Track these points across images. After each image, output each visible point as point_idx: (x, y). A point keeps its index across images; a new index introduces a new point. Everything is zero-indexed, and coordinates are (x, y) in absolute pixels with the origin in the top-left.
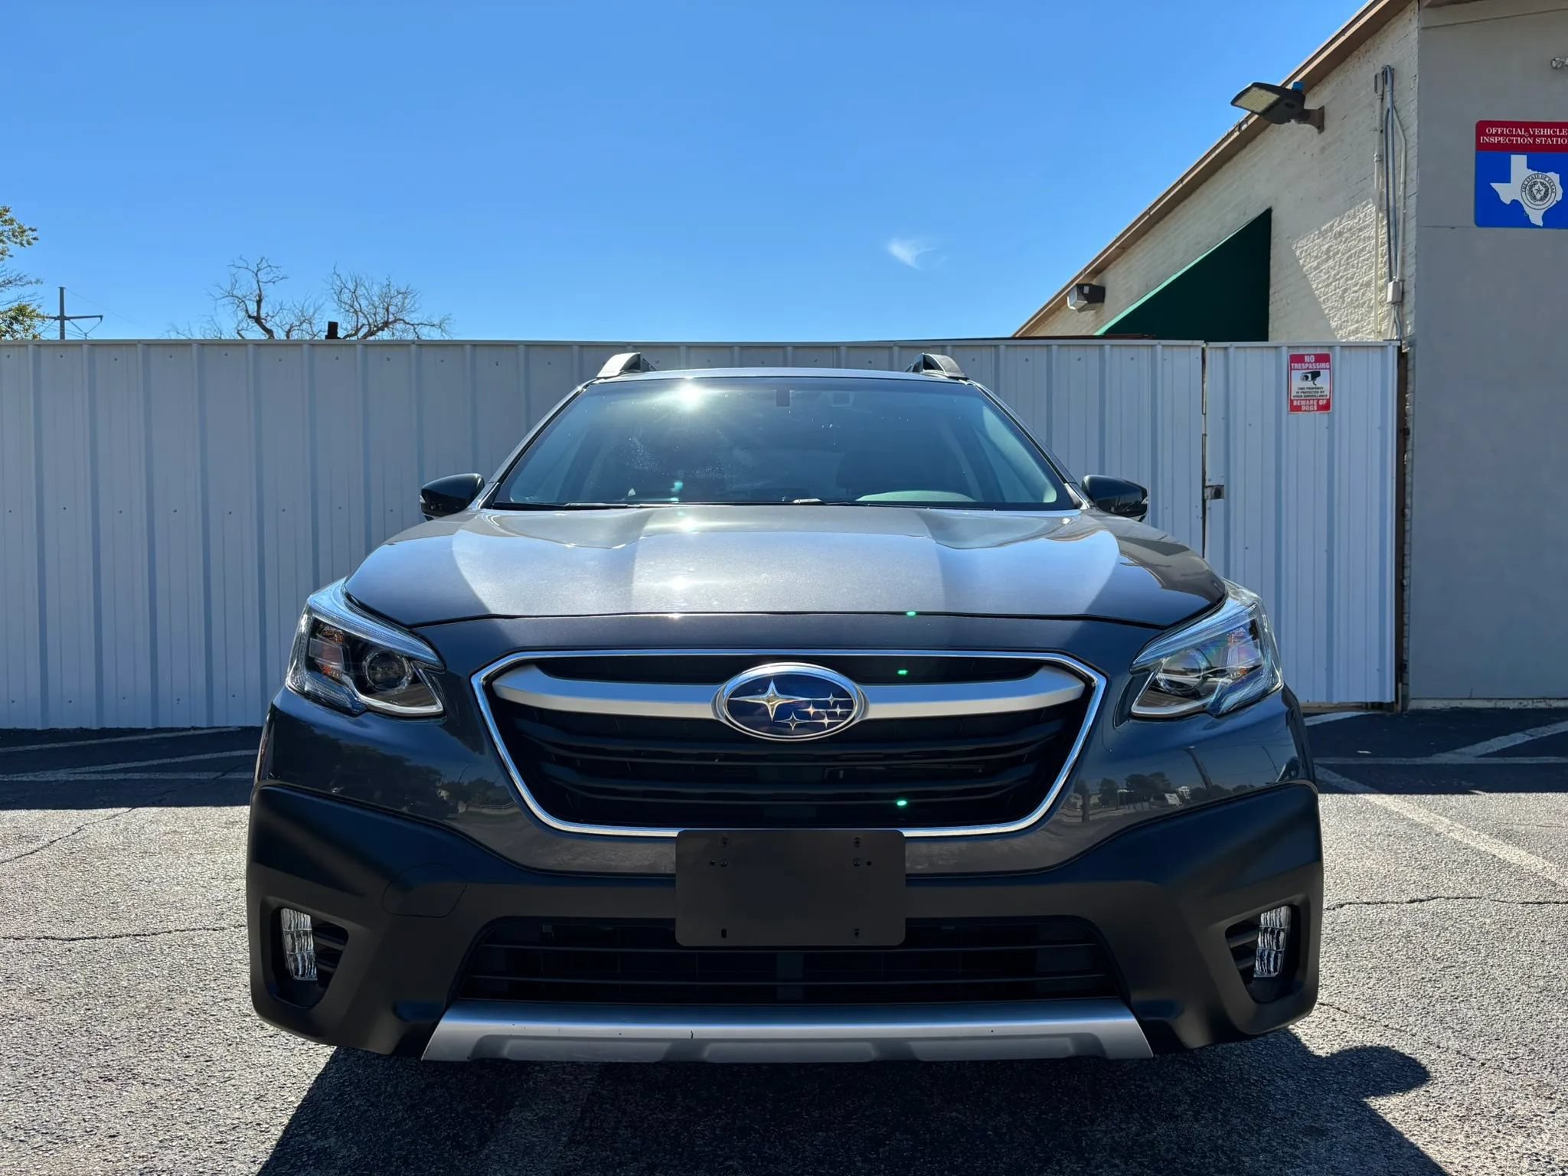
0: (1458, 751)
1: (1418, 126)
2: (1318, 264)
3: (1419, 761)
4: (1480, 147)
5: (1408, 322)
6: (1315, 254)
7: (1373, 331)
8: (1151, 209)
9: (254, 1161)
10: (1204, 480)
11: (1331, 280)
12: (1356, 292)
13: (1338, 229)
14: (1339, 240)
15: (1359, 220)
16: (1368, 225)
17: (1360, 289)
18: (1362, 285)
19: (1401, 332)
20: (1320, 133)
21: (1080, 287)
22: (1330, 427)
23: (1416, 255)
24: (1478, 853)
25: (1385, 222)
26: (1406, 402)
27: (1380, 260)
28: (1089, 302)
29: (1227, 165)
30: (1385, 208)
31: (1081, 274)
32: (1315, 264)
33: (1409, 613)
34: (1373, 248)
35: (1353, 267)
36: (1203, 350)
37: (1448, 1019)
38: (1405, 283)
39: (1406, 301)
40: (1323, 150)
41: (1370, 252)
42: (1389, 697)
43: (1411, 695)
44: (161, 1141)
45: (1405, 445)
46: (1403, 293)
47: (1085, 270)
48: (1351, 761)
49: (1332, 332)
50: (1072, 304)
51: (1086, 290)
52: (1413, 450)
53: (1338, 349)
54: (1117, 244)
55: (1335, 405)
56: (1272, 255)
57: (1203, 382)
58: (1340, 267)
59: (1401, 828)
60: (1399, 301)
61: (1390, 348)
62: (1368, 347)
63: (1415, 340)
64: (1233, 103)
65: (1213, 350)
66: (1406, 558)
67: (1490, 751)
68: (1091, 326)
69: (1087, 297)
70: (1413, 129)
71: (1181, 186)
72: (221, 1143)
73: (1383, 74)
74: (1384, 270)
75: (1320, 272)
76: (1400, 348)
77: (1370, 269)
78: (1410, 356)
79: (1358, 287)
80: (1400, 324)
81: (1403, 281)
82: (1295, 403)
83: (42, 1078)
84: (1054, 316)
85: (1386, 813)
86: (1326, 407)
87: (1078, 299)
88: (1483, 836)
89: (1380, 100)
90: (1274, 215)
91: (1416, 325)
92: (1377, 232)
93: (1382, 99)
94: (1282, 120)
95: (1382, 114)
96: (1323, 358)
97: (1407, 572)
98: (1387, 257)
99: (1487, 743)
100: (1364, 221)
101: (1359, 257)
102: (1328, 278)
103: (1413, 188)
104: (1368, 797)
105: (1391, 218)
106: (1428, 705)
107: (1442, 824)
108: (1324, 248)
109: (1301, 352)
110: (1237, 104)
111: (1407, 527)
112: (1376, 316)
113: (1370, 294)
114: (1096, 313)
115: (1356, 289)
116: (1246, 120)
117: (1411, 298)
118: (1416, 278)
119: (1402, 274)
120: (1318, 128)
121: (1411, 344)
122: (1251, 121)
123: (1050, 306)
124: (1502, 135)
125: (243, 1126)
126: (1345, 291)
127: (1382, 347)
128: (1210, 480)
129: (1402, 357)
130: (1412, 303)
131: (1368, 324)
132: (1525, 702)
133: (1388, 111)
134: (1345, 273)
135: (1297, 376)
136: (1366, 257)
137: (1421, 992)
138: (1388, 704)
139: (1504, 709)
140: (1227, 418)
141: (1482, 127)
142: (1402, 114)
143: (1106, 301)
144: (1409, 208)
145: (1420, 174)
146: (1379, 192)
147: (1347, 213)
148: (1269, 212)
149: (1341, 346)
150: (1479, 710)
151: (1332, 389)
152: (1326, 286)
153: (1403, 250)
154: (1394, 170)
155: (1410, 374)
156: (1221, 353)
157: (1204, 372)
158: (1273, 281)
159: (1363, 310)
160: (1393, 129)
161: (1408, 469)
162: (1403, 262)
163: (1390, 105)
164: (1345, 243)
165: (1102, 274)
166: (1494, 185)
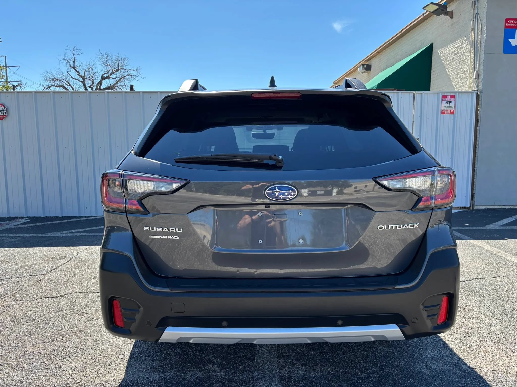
0: (493, 224)
1: (486, 20)
2: (449, 63)
3: (483, 228)
4: (506, 27)
5: (480, 85)
6: (448, 59)
7: (468, 87)
11: (453, 69)
12: (462, 73)
13: (457, 52)
14: (457, 55)
15: (464, 50)
16: (467, 52)
17: (464, 72)
18: (464, 71)
19: (478, 87)
20: (451, 19)
21: (363, 65)
22: (454, 119)
23: (484, 63)
24: (508, 261)
25: (473, 51)
26: (478, 111)
27: (471, 63)
28: (366, 70)
29: (418, 27)
30: (474, 46)
31: (363, 60)
32: (448, 63)
33: (476, 179)
34: (469, 59)
35: (461, 65)
36: (414, 94)
37: (514, 316)
38: (480, 72)
39: (479, 78)
40: (452, 25)
41: (467, 60)
42: (468, 205)
43: (475, 205)
45: (477, 125)
46: (479, 75)
47: (365, 59)
48: (461, 228)
49: (452, 86)
50: (360, 70)
51: (366, 66)
52: (480, 126)
53: (457, 94)
54: (377, 51)
55: (456, 112)
56: (433, 59)
57: (414, 104)
58: (457, 64)
59: (483, 252)
60: (477, 78)
61: (474, 93)
62: (467, 93)
63: (482, 91)
64: (423, 8)
65: (417, 94)
66: (476, 161)
67: (503, 224)
68: (366, 78)
70: (484, 21)
71: (401, 33)
73: (475, 1)
74: (472, 67)
75: (450, 66)
76: (477, 93)
77: (468, 66)
78: (480, 96)
79: (463, 72)
81: (479, 71)
82: (443, 111)
84: (352, 73)
85: (477, 247)
86: (453, 113)
87: (362, 69)
88: (508, 255)
90: (434, 45)
91: (483, 85)
92: (470, 54)
93: (474, 10)
94: (439, 14)
95: (474, 15)
96: (453, 97)
97: (476, 166)
98: (473, 63)
99: (502, 221)
100: (466, 50)
101: (464, 62)
102: (453, 68)
103: (484, 40)
104: (470, 241)
105: (476, 50)
106: (481, 207)
107: (495, 251)
108: (452, 58)
109: (446, 94)
110: (424, 9)
111: (477, 151)
112: (469, 82)
113: (468, 74)
114: (368, 74)
115: (462, 72)
116: (425, 13)
117: (481, 77)
118: (484, 71)
119: (479, 69)
120: (451, 17)
121: (480, 92)
122: (427, 13)
123: (351, 70)
124: (513, 23)
126: (458, 73)
127: (472, 93)
129: (478, 96)
130: (482, 79)
131: (466, 84)
132: (511, 206)
133: (476, 14)
134: (459, 67)
135: (444, 102)
136: (466, 62)
137: (504, 307)
138: (468, 207)
139: (504, 208)
140: (421, 116)
141: (507, 20)
142: (481, 15)
143: (371, 70)
144: (482, 47)
145: (486, 36)
146: (472, 41)
147: (460, 47)
148: (432, 44)
149: (459, 93)
150: (496, 209)
151: (455, 107)
152: (452, 71)
153: (479, 61)
154: (477, 34)
155: (480, 102)
156: (420, 95)
157: (414, 101)
158: (433, 67)
159: (465, 80)
160: (477, 20)
161: (478, 133)
162: (479, 65)
163: (477, 12)
164: (459, 57)
165: (370, 61)
166: (510, 40)
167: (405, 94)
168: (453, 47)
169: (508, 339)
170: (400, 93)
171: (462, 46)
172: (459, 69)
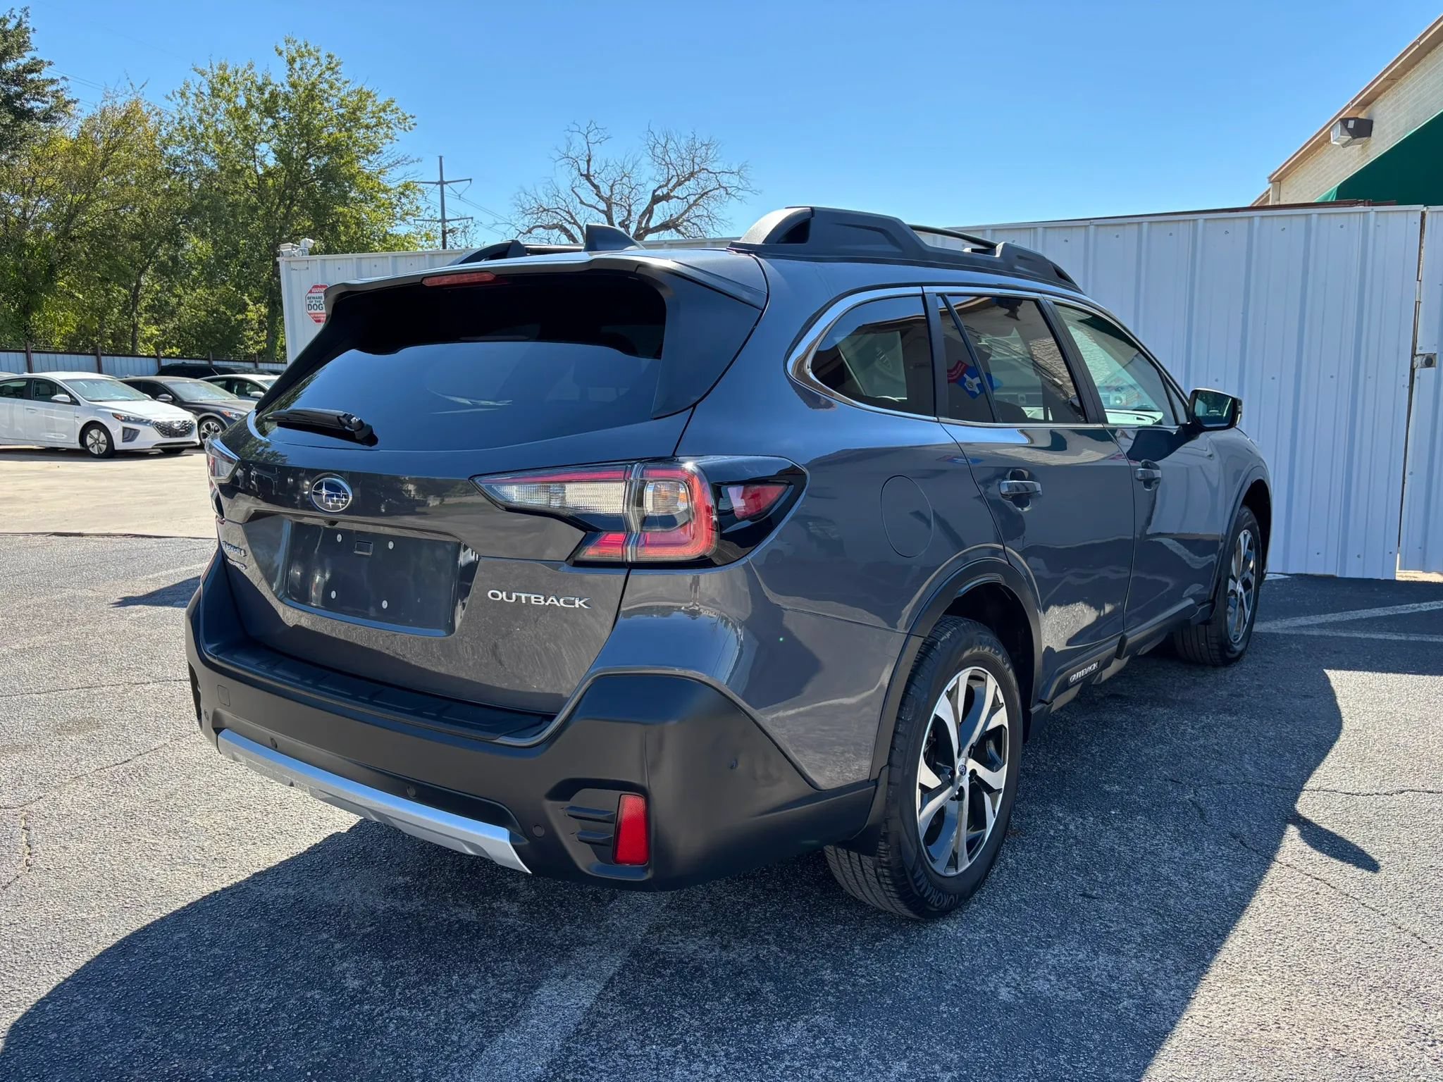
8: (1421, 38)
10: (1414, 348)
21: (1344, 122)
28: (1354, 138)
36: (1423, 214)
50: (1337, 137)
68: (1357, 160)
69: (1351, 132)
87: (1341, 134)
128: (1421, 348)
143: (1373, 134)
157: (1421, 236)
165: (1370, 106)
167: (1390, 214)
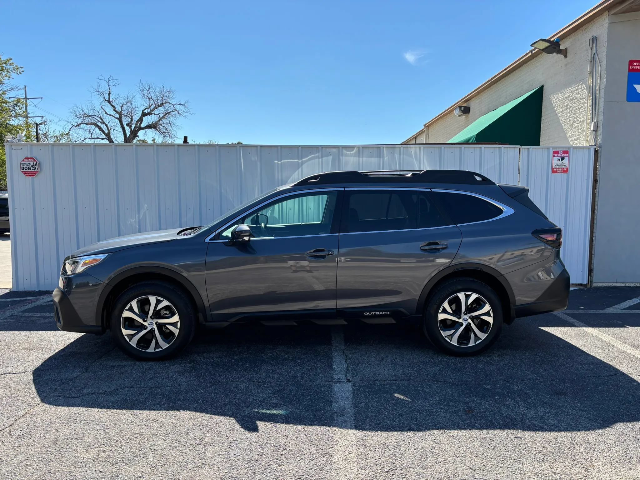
0: (614, 307)
1: (606, 61)
2: (562, 111)
3: (601, 312)
4: (630, 70)
5: (599, 138)
6: (561, 106)
7: (584, 140)
8: (492, 79)
9: (262, 474)
13: (571, 98)
14: (572, 102)
15: (580, 96)
16: (584, 98)
17: (580, 123)
18: (580, 121)
19: (596, 142)
20: (565, 58)
21: (460, 107)
22: (568, 179)
23: (603, 112)
24: (628, 354)
25: (591, 98)
26: (597, 169)
27: (588, 112)
28: (464, 114)
29: (526, 65)
30: (591, 92)
31: (460, 101)
32: (561, 110)
33: (594, 250)
34: (586, 107)
35: (577, 113)
36: (519, 149)
38: (598, 123)
39: (598, 130)
40: (566, 65)
42: (585, 282)
43: (594, 281)
44: (229, 467)
45: (596, 186)
46: (597, 127)
47: (462, 100)
48: (575, 312)
49: (566, 138)
50: (457, 112)
51: (463, 108)
52: (599, 188)
53: (572, 149)
54: (477, 91)
55: (570, 170)
56: (543, 104)
57: (519, 161)
58: (572, 113)
59: (599, 343)
60: (596, 130)
61: (592, 148)
62: (583, 148)
63: (601, 146)
64: (531, 46)
65: (523, 149)
66: (594, 229)
67: (626, 307)
68: (464, 122)
69: (462, 111)
70: (604, 63)
71: (505, 71)
72: (248, 467)
73: (593, 39)
74: (590, 116)
75: (563, 114)
76: (595, 149)
77: (584, 115)
78: (599, 151)
79: (579, 122)
80: (596, 139)
81: (597, 122)
82: (554, 170)
83: (176, 443)
84: (448, 116)
85: (592, 336)
86: (566, 171)
87: (459, 112)
88: (628, 347)
89: (590, 50)
90: (544, 88)
91: (603, 139)
92: (588, 101)
93: (592, 49)
94: (550, 52)
95: (591, 55)
96: (566, 152)
97: (594, 235)
98: (591, 111)
99: (624, 303)
100: (582, 96)
101: (580, 110)
102: (567, 116)
103: (603, 86)
104: (585, 328)
105: (594, 97)
106: (600, 285)
107: (613, 341)
108: (565, 104)
109: (557, 150)
111: (595, 217)
112: (586, 134)
113: (584, 125)
114: (466, 117)
116: (534, 50)
117: (600, 130)
118: (603, 122)
119: (597, 119)
120: (565, 56)
121: (599, 147)
122: (536, 50)
123: (446, 112)
125: (252, 461)
126: (573, 122)
127: (589, 148)
129: (596, 152)
130: (601, 131)
131: (583, 137)
132: (636, 284)
134: (574, 116)
135: (555, 159)
136: (583, 110)
138: (585, 284)
139: (629, 286)
140: (528, 175)
141: (631, 62)
142: (600, 56)
143: (470, 113)
144: (601, 94)
145: (606, 81)
146: (589, 86)
147: (575, 92)
148: (542, 87)
149: (573, 148)
150: (619, 287)
151: (569, 164)
152: (565, 120)
153: (598, 110)
154: (596, 78)
155: (599, 159)
156: (526, 150)
157: (519, 158)
158: (543, 114)
159: (581, 131)
160: (596, 61)
161: (597, 195)
162: (598, 115)
163: (595, 52)
164: (574, 103)
165: (468, 102)
166: (635, 85)
167: (509, 149)
168: (567, 92)
169: (619, 451)
170: (503, 148)
171: (578, 91)
172: (574, 118)
